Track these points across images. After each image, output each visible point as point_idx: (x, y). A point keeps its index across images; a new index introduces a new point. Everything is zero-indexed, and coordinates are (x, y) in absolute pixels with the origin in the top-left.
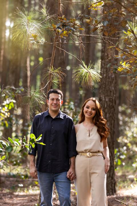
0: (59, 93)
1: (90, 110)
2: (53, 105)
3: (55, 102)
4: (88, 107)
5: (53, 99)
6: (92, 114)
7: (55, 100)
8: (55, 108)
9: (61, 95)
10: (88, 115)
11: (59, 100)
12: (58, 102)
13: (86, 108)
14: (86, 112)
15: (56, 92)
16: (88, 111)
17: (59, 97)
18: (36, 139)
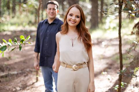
0: (55, 4)
1: (73, 18)
2: (50, 13)
3: (52, 11)
4: (71, 15)
5: (50, 9)
6: (76, 22)
7: (52, 10)
8: (52, 16)
9: (57, 5)
10: (72, 23)
11: (55, 10)
12: (54, 11)
13: (69, 16)
14: (70, 20)
15: (52, 3)
16: (71, 19)
17: (55, 7)
18: (25, 39)
